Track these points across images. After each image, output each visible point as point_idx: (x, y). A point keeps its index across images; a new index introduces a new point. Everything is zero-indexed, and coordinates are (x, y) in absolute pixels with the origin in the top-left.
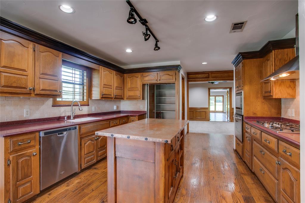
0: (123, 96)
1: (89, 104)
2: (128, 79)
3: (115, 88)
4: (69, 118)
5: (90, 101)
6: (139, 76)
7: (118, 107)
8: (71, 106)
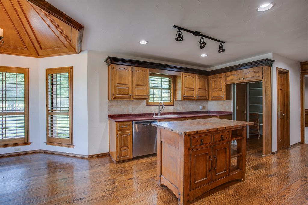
0: (207, 97)
1: (174, 104)
2: (212, 80)
3: (197, 90)
4: (157, 114)
5: (175, 102)
6: (223, 77)
7: (204, 107)
8: (158, 106)
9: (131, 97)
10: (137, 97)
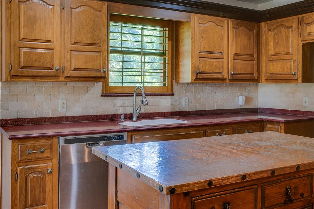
0: (256, 75)
1: (175, 92)
3: (231, 57)
4: (129, 117)
5: (176, 87)
6: (295, 25)
7: (247, 100)
8: (133, 96)
9: (60, 73)
10: (76, 74)
